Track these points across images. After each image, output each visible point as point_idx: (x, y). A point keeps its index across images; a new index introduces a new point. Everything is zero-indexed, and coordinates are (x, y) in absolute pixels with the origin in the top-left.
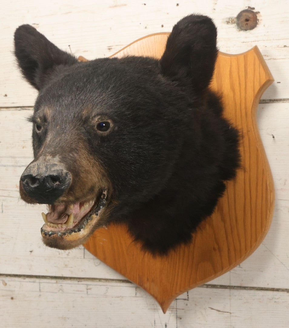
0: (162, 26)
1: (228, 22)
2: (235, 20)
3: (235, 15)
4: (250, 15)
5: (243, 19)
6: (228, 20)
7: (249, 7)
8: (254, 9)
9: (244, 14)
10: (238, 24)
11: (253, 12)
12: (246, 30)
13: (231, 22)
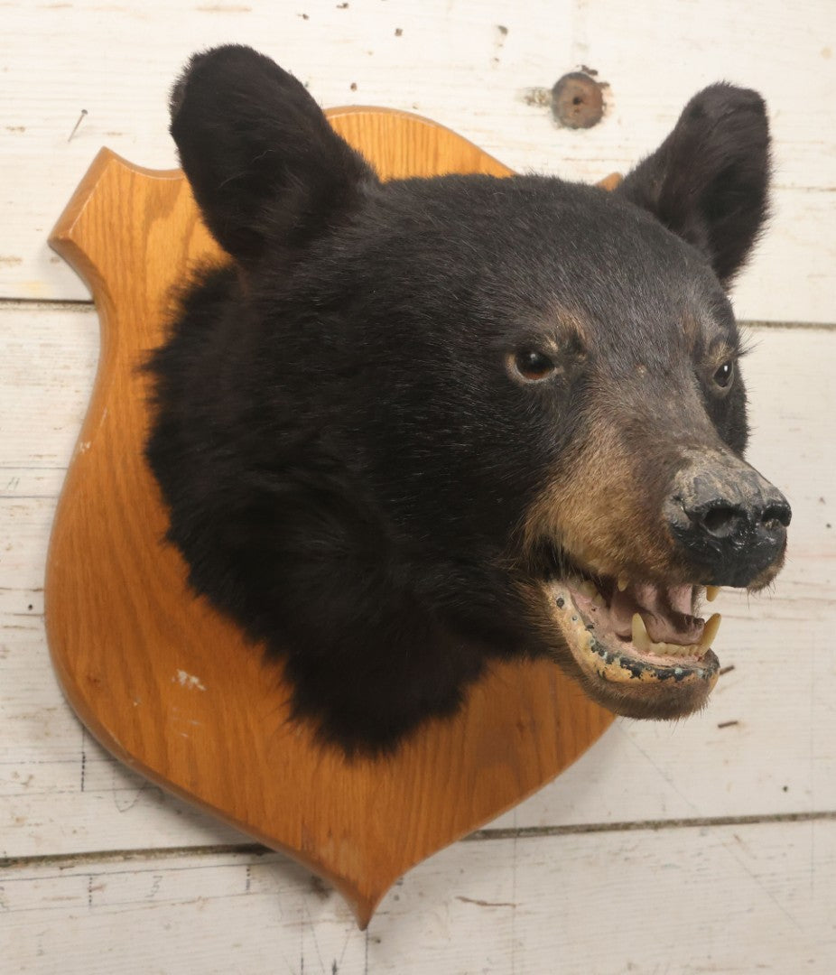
0: (353, 87)
1: (530, 101)
2: (549, 97)
3: (549, 83)
4: (587, 90)
5: (568, 97)
6: (530, 94)
7: (585, 68)
8: (595, 73)
9: (572, 83)
10: (556, 110)
11: (592, 82)
12: (575, 127)
13: (537, 100)
